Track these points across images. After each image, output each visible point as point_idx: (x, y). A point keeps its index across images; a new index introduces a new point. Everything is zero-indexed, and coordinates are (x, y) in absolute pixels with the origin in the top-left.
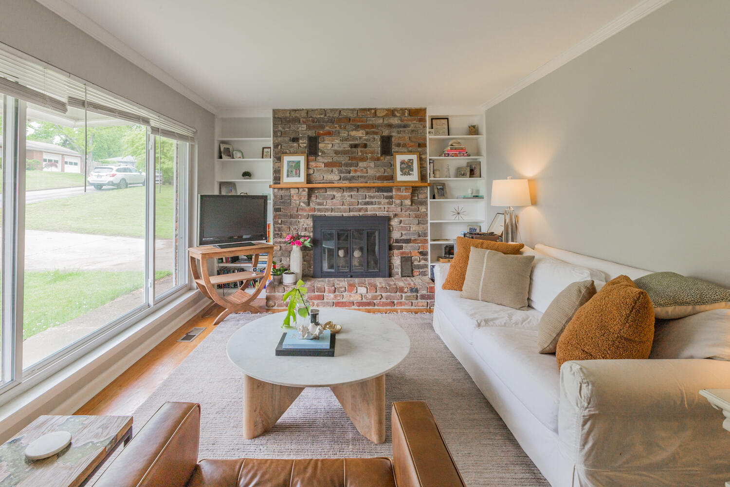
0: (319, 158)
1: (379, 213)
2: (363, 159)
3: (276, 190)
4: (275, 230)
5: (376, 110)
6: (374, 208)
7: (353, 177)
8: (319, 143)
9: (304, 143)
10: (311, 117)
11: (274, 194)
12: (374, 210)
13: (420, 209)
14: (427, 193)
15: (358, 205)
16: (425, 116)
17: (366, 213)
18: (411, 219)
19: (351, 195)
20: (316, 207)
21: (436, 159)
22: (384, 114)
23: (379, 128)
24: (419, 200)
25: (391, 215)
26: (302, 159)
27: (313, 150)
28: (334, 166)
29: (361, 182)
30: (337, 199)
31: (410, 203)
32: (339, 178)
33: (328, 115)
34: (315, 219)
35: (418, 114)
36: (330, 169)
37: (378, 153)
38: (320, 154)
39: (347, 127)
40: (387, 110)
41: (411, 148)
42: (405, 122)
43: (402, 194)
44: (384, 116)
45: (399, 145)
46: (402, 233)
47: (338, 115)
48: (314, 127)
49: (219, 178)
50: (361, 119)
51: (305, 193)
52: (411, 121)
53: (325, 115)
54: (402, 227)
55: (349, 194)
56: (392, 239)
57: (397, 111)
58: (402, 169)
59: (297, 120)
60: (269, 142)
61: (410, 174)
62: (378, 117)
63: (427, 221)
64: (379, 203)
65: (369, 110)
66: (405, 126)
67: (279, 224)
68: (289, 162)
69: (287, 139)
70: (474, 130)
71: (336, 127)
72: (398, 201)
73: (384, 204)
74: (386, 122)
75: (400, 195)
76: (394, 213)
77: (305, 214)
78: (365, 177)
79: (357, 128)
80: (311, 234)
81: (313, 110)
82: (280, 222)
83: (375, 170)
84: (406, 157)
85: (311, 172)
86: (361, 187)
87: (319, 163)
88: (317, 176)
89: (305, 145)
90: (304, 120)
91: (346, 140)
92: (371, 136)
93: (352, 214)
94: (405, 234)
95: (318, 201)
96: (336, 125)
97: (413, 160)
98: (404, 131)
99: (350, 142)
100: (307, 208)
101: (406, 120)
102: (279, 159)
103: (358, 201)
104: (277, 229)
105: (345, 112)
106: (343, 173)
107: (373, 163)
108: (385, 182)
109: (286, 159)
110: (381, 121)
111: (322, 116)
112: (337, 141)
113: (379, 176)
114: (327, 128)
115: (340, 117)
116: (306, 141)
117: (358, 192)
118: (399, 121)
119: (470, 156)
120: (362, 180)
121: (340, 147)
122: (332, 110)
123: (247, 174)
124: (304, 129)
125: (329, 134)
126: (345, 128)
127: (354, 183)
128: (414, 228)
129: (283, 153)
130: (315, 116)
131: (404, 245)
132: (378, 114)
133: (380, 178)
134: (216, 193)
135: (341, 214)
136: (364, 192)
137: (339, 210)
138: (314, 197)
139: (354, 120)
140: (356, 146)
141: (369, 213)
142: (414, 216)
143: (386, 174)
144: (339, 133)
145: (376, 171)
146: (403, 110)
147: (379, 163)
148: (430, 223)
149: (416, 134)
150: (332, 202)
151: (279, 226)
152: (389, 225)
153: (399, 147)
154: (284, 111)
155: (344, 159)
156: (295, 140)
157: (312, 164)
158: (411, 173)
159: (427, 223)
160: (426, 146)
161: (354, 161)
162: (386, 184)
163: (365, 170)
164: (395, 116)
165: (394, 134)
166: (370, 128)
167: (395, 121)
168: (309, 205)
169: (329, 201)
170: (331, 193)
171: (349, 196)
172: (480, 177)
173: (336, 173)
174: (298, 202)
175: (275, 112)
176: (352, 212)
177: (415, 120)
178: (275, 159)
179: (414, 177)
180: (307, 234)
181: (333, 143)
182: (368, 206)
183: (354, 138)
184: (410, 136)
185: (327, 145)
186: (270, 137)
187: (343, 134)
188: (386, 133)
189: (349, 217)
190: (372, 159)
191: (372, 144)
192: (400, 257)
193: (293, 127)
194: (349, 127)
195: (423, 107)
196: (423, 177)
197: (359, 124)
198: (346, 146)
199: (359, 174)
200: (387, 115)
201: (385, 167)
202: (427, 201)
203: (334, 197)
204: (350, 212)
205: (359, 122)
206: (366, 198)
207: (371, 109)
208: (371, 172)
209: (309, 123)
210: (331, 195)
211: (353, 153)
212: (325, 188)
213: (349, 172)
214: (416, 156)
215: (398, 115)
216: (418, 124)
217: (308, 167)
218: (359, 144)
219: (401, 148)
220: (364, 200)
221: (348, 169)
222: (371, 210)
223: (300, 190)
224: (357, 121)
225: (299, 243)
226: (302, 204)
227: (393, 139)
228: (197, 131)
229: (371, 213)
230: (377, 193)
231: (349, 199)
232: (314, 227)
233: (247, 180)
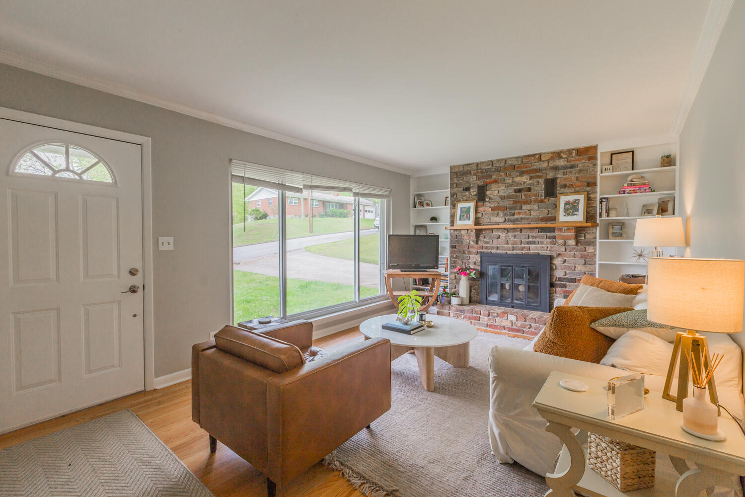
0: (486, 203)
1: (542, 252)
2: (526, 203)
3: (452, 231)
4: (451, 263)
5: (540, 155)
6: (536, 247)
7: (517, 219)
8: (487, 190)
9: (474, 191)
10: (481, 169)
11: (451, 234)
12: (537, 249)
13: (587, 249)
14: (595, 233)
15: (521, 244)
16: (596, 153)
17: (529, 251)
18: (576, 259)
19: (515, 235)
20: (484, 245)
21: (611, 198)
22: (549, 158)
23: (544, 172)
24: (586, 240)
25: (554, 254)
26: (471, 205)
27: (481, 197)
28: (499, 210)
29: (524, 224)
30: (502, 238)
31: (574, 243)
32: (504, 220)
34: (482, 255)
35: (588, 153)
36: (496, 212)
37: (542, 196)
38: (487, 200)
39: (512, 174)
40: (552, 153)
41: (578, 188)
42: (573, 163)
43: (564, 234)
45: (564, 186)
46: (565, 272)
47: (504, 164)
48: (483, 177)
49: (414, 222)
50: (526, 165)
51: (473, 234)
52: (580, 160)
53: (493, 166)
54: (565, 266)
55: (513, 234)
56: (555, 277)
57: (563, 152)
58: (565, 210)
59: (469, 173)
60: (447, 192)
61: (574, 215)
62: (543, 161)
63: (595, 261)
64: (542, 243)
65: (534, 155)
66: (572, 167)
68: (461, 208)
69: (461, 189)
70: (668, 161)
71: (502, 175)
72: (561, 241)
73: (547, 243)
74: (551, 165)
75: (561, 235)
76: (558, 252)
77: (474, 251)
78: (528, 219)
79: (522, 174)
80: (479, 268)
81: (482, 163)
82: (455, 256)
83: (538, 212)
84: (571, 198)
85: (480, 215)
86: (524, 228)
87: (486, 208)
88: (485, 219)
89: (475, 193)
90: (475, 171)
91: (511, 186)
92: (535, 180)
93: (515, 252)
94: (569, 273)
95: (485, 240)
96: (501, 174)
97: (579, 200)
98: (571, 172)
99: (515, 188)
100: (476, 246)
101: (573, 161)
102: (454, 206)
103: (521, 241)
104: (452, 262)
105: (510, 161)
106: (508, 215)
107: (537, 205)
108: (548, 222)
109: (460, 205)
110: (545, 165)
111: (489, 167)
112: (503, 188)
113: (542, 217)
114: (494, 177)
115: (506, 165)
116: (476, 189)
117: (521, 232)
118: (566, 163)
119: (654, 191)
120: (526, 221)
121: (505, 193)
122: (498, 161)
123: (434, 219)
124: (474, 180)
125: (496, 181)
126: (510, 175)
127: (517, 224)
128: (579, 268)
129: (458, 201)
130: (483, 168)
131: (568, 283)
132: (543, 158)
133: (543, 219)
134: (412, 233)
135: (505, 251)
136: (526, 232)
137: (503, 249)
138: (482, 237)
139: (518, 167)
140: (520, 191)
141: (532, 252)
142: (579, 256)
143: (550, 215)
144: (504, 180)
146: (570, 151)
147: (542, 205)
148: (599, 264)
149: (584, 173)
150: (497, 241)
151: (454, 259)
152: (551, 263)
153: (565, 188)
154: (459, 166)
155: (508, 203)
156: (467, 189)
157: (481, 209)
158: (575, 213)
159: (595, 263)
160: (596, 185)
161: (518, 204)
162: (549, 224)
163: (528, 212)
164: (561, 158)
165: (559, 176)
166: (534, 173)
167: (561, 163)
168: (477, 243)
169: (495, 240)
170: (497, 233)
171: (512, 236)
172: (674, 214)
173: (501, 216)
174: (468, 241)
175: (452, 168)
176: (515, 250)
177: (583, 159)
178: (451, 206)
179: (579, 217)
180: (476, 267)
181: (499, 189)
182: (530, 246)
183: (518, 184)
184: (578, 176)
185: (493, 192)
186: (448, 189)
187: (508, 181)
188: (551, 175)
189: (513, 255)
190: (536, 201)
191: (536, 188)
192: (563, 295)
193: (465, 179)
194: (514, 173)
195: (594, 144)
196: (590, 216)
197: (524, 170)
198: (511, 191)
199: (522, 216)
200: (552, 158)
201: (550, 208)
202: (596, 241)
203: (499, 237)
204: (513, 250)
205: (523, 168)
206: (529, 238)
207: (536, 154)
208: (534, 214)
209: (479, 174)
210: (496, 235)
211: (517, 197)
212: (491, 229)
213: (513, 215)
214: (583, 195)
215: (564, 156)
216: (588, 164)
217: (477, 212)
218: (523, 189)
219: (566, 189)
220: (527, 240)
221: (512, 212)
222: (534, 249)
223: (469, 231)
224: (521, 167)
225: (466, 274)
226: (471, 242)
227: (558, 181)
228: (391, 190)
229: (534, 252)
230: (540, 234)
231: (512, 238)
232: (481, 262)
233: (434, 223)
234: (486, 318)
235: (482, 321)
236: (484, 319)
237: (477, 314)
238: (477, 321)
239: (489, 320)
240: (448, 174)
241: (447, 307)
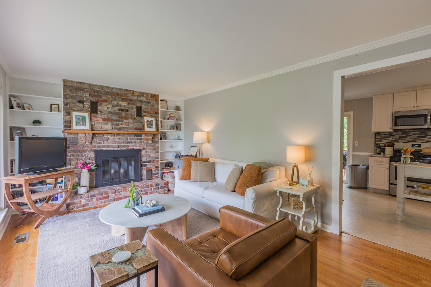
0: (98, 115)
1: (135, 148)
2: (126, 118)
3: (66, 134)
5: (133, 91)
6: (132, 145)
7: (120, 128)
8: (98, 106)
9: (87, 105)
10: (93, 89)
12: (132, 146)
13: (156, 145)
14: (159, 137)
15: (123, 144)
16: (158, 99)
17: (128, 148)
18: (151, 150)
20: (96, 145)
21: (162, 121)
22: (138, 94)
23: (135, 102)
24: (155, 141)
25: (142, 148)
26: (87, 115)
27: (94, 109)
28: (108, 121)
29: (125, 131)
30: (111, 140)
31: (151, 142)
32: (112, 128)
33: (104, 90)
34: (96, 152)
35: (155, 97)
36: (106, 122)
37: (134, 115)
38: (99, 113)
39: (117, 98)
40: (139, 92)
41: (151, 114)
42: (149, 101)
43: (148, 137)
44: (138, 96)
45: (145, 112)
46: (147, 158)
47: (111, 90)
48: (95, 96)
50: (125, 95)
51: (90, 137)
53: (103, 89)
54: (147, 154)
55: (119, 137)
56: (142, 161)
57: (145, 94)
58: (147, 125)
59: (82, 90)
60: (60, 101)
62: (135, 96)
63: (159, 151)
64: (135, 142)
65: (130, 91)
66: (149, 103)
67: (69, 156)
68: (77, 116)
69: (75, 101)
70: (178, 108)
71: (110, 98)
72: (145, 141)
73: (138, 143)
74: (139, 99)
75: (146, 138)
77: (89, 149)
78: (127, 128)
79: (122, 100)
80: (94, 162)
81: (93, 85)
84: (149, 119)
85: (93, 123)
86: (125, 134)
87: (98, 118)
88: (97, 126)
89: (88, 106)
90: (88, 90)
91: (116, 106)
92: (131, 106)
93: (119, 149)
94: (148, 158)
95: (98, 141)
96: (109, 97)
97: (153, 120)
98: (148, 105)
99: (119, 108)
100: (90, 146)
101: (149, 99)
102: (68, 113)
103: (123, 142)
105: (115, 90)
106: (115, 125)
107: (132, 121)
109: (74, 114)
110: (136, 98)
111: (100, 90)
112: (111, 106)
113: (135, 128)
114: (104, 98)
115: (112, 92)
116: (89, 104)
117: (123, 136)
118: (146, 99)
119: (177, 120)
120: (126, 130)
121: (112, 110)
122: (107, 87)
123: (37, 122)
124: (87, 96)
125: (105, 101)
126: (115, 99)
127: (121, 131)
128: (153, 155)
129: (72, 110)
130: (95, 89)
131: (148, 164)
132: (135, 94)
133: (135, 129)
135: (113, 149)
136: (126, 136)
137: (112, 147)
138: (96, 139)
139: (121, 95)
140: (122, 110)
141: (130, 148)
142: (153, 149)
143: (139, 127)
144: (111, 101)
145: (133, 125)
146: (147, 94)
147: (135, 120)
148: (161, 152)
149: (154, 107)
150: (107, 142)
152: (141, 154)
154: (72, 82)
155: (114, 117)
156: (81, 102)
157: (94, 118)
158: (152, 127)
159: (159, 152)
160: (159, 114)
161: (121, 119)
162: (138, 132)
163: (127, 124)
165: (143, 106)
166: (130, 101)
167: (144, 99)
168: (92, 144)
169: (105, 141)
170: (107, 137)
171: (118, 139)
172: (181, 130)
173: (110, 125)
174: (84, 142)
175: (64, 81)
176: (120, 147)
177: (153, 100)
178: (65, 113)
179: (154, 129)
180: (92, 161)
181: (108, 107)
182: (129, 144)
183: (121, 106)
184: (151, 108)
185: (103, 108)
186: (61, 98)
187: (114, 103)
188: (139, 105)
189: (118, 151)
190: (131, 118)
191: (131, 110)
192: (146, 170)
193: (79, 94)
195: (158, 94)
196: (157, 129)
197: (124, 98)
198: (116, 109)
199: (124, 126)
200: (139, 95)
201: (139, 123)
202: (159, 141)
203: (108, 139)
204: (118, 147)
205: (124, 97)
207: (131, 91)
208: (131, 126)
209: (91, 92)
210: (107, 138)
211: (120, 114)
212: (102, 133)
213: (118, 125)
214: (154, 118)
215: (145, 96)
216: (155, 102)
217: (91, 120)
218: (124, 109)
219: (146, 113)
220: (127, 141)
221: (117, 123)
222: (131, 146)
223: (87, 135)
224: (123, 96)
225: (88, 167)
226: (87, 143)
227: (143, 109)
229: (131, 148)
230: (134, 137)
231: (118, 140)
232: (96, 157)
233: (37, 126)
235: (111, 197)
237: (107, 194)
238: (107, 199)
239: (116, 195)
240: (61, 85)
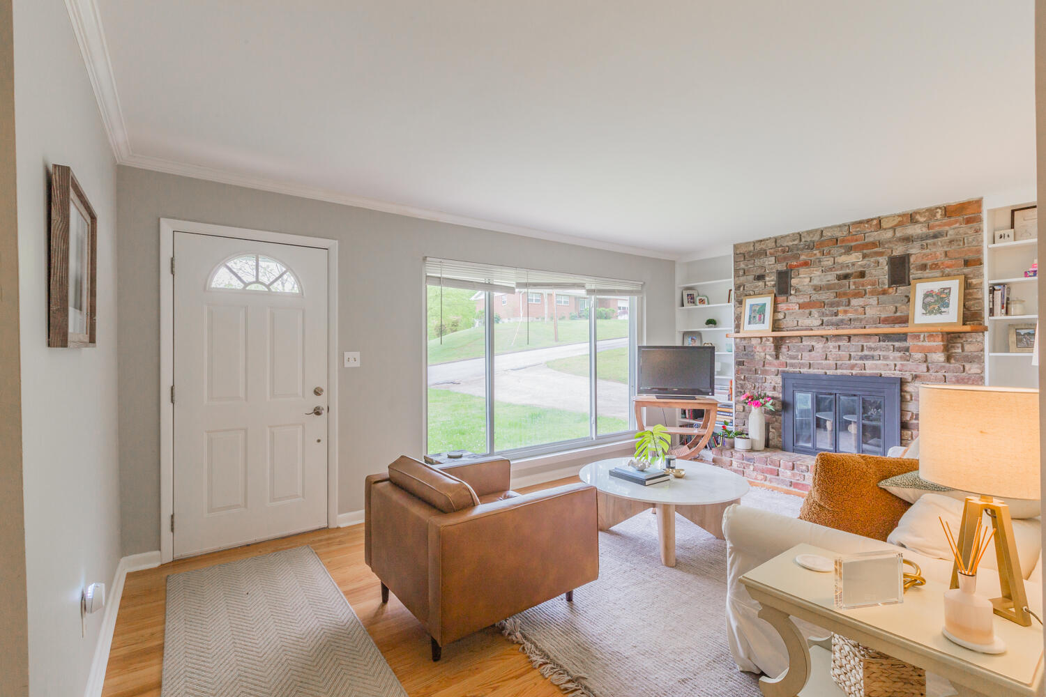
0: (791, 298)
1: (886, 373)
2: (858, 295)
3: (738, 340)
4: (737, 387)
5: (880, 220)
6: (876, 365)
7: (842, 321)
8: (791, 278)
9: (771, 280)
10: (781, 246)
11: (736, 344)
12: (877, 367)
13: (967, 368)
14: (982, 342)
15: (850, 360)
16: (980, 212)
17: (863, 371)
19: (839, 346)
20: (788, 361)
21: (1010, 282)
22: (895, 223)
23: (886, 246)
24: (964, 354)
25: (908, 376)
26: (768, 301)
27: (783, 288)
28: (812, 308)
29: (855, 328)
30: (818, 350)
31: (943, 359)
32: (821, 322)
33: (803, 240)
35: (967, 212)
36: (807, 311)
37: (884, 284)
38: (793, 292)
39: (832, 251)
40: (899, 216)
41: (948, 269)
42: (937, 229)
43: (924, 344)
44: (896, 226)
45: (924, 267)
47: (819, 237)
48: (785, 258)
49: (681, 327)
50: (855, 237)
51: (770, 344)
52: (949, 224)
53: (800, 240)
55: (837, 344)
56: (909, 413)
57: (921, 214)
58: (925, 305)
59: (763, 253)
60: (730, 283)
61: (941, 313)
62: (885, 229)
64: (886, 358)
65: (868, 221)
66: (936, 236)
67: (741, 380)
68: (752, 306)
69: (751, 278)
71: (815, 254)
72: (919, 356)
73: (895, 359)
74: (898, 234)
75: (919, 346)
76: (914, 373)
77: (773, 369)
78: (861, 320)
79: (849, 250)
80: (781, 396)
81: (783, 237)
82: (743, 377)
83: (878, 309)
84: (936, 286)
85: (780, 316)
86: (855, 335)
87: (790, 306)
88: (789, 322)
89: (773, 283)
90: (772, 251)
91: (831, 269)
92: (872, 260)
93: (839, 372)
95: (790, 353)
96: (815, 252)
97: (950, 288)
98: (934, 244)
99: (838, 272)
100: (776, 362)
101: (938, 225)
102: (740, 302)
103: (850, 355)
104: (739, 386)
105: (829, 232)
106: (827, 315)
107: (875, 299)
108: (897, 325)
109: (749, 302)
110: (889, 234)
111: (796, 242)
112: (818, 273)
113: (886, 318)
114: (803, 257)
115: (823, 238)
116: (774, 277)
117: (849, 341)
118: (925, 230)
120: (857, 324)
121: (821, 280)
122: (809, 232)
123: (711, 322)
124: (772, 263)
125: (806, 264)
126: (829, 253)
127: (843, 329)
129: (747, 296)
130: (785, 244)
132: (884, 225)
133: (886, 321)
134: (678, 343)
135: (824, 371)
136: (858, 342)
137: (820, 366)
138: (785, 348)
139: (843, 241)
140: (846, 277)
141: (868, 372)
142: (954, 380)
143: (898, 314)
144: (820, 261)
145: (880, 311)
146: (931, 212)
147: (885, 297)
149: (959, 245)
150: (810, 355)
151: (741, 382)
152: (902, 390)
153: (925, 270)
154: (747, 244)
155: (827, 296)
156: (760, 278)
157: (782, 306)
158: (943, 309)
160: (981, 264)
161: (844, 298)
162: (897, 329)
163: (861, 310)
164: (917, 222)
165: (912, 251)
166: (868, 248)
167: (916, 230)
168: (777, 357)
169: (806, 354)
170: (808, 343)
171: (834, 347)
173: (816, 316)
174: (763, 354)
175: (736, 247)
176: (840, 369)
177: (956, 222)
178: (736, 303)
179: (951, 316)
180: (776, 394)
181: (812, 275)
182: (866, 362)
183: (843, 266)
184: (947, 249)
185: (801, 280)
186: (731, 278)
187: (825, 263)
188: (899, 251)
189: (836, 376)
190: (873, 293)
191: (873, 272)
193: (758, 262)
194: (834, 251)
195: (975, 197)
196: (971, 315)
197: (853, 244)
198: (831, 278)
199: (850, 315)
200: (901, 224)
201: (897, 302)
202: (983, 355)
203: (812, 349)
204: (836, 369)
205: (852, 241)
206: (862, 350)
207: (872, 220)
208: (872, 312)
209: (779, 254)
210: (808, 345)
211: (841, 287)
212: (800, 336)
213: (836, 314)
214: (958, 281)
215: (922, 219)
216: (964, 228)
217: (775, 311)
218: (852, 274)
219: (927, 271)
220: (860, 353)
221: (835, 309)
222: (872, 368)
223: (764, 340)
224: (848, 241)
225: (757, 404)
226: (768, 357)
227: (912, 260)
228: (644, 283)
229: (871, 372)
230: (881, 343)
231: (835, 351)
232: (784, 387)
233: (711, 329)
234: (789, 473)
235: (783, 476)
236: (786, 474)
237: (775, 466)
238: (775, 477)
239: (794, 475)
240: (731, 256)
241: (728, 453)
